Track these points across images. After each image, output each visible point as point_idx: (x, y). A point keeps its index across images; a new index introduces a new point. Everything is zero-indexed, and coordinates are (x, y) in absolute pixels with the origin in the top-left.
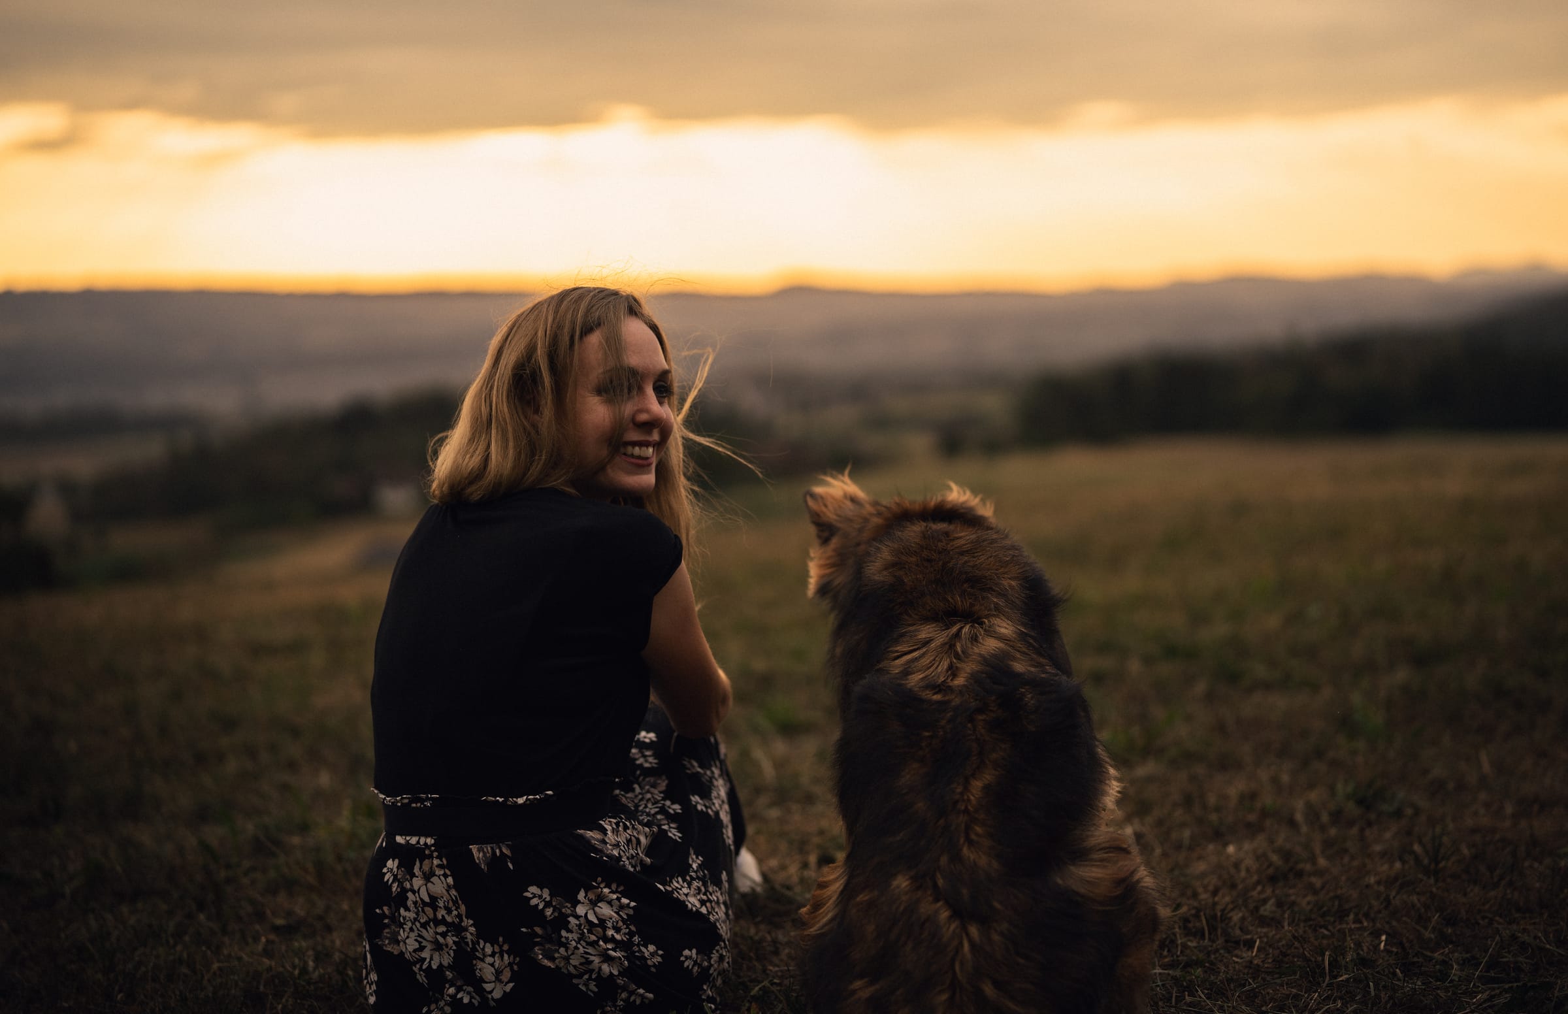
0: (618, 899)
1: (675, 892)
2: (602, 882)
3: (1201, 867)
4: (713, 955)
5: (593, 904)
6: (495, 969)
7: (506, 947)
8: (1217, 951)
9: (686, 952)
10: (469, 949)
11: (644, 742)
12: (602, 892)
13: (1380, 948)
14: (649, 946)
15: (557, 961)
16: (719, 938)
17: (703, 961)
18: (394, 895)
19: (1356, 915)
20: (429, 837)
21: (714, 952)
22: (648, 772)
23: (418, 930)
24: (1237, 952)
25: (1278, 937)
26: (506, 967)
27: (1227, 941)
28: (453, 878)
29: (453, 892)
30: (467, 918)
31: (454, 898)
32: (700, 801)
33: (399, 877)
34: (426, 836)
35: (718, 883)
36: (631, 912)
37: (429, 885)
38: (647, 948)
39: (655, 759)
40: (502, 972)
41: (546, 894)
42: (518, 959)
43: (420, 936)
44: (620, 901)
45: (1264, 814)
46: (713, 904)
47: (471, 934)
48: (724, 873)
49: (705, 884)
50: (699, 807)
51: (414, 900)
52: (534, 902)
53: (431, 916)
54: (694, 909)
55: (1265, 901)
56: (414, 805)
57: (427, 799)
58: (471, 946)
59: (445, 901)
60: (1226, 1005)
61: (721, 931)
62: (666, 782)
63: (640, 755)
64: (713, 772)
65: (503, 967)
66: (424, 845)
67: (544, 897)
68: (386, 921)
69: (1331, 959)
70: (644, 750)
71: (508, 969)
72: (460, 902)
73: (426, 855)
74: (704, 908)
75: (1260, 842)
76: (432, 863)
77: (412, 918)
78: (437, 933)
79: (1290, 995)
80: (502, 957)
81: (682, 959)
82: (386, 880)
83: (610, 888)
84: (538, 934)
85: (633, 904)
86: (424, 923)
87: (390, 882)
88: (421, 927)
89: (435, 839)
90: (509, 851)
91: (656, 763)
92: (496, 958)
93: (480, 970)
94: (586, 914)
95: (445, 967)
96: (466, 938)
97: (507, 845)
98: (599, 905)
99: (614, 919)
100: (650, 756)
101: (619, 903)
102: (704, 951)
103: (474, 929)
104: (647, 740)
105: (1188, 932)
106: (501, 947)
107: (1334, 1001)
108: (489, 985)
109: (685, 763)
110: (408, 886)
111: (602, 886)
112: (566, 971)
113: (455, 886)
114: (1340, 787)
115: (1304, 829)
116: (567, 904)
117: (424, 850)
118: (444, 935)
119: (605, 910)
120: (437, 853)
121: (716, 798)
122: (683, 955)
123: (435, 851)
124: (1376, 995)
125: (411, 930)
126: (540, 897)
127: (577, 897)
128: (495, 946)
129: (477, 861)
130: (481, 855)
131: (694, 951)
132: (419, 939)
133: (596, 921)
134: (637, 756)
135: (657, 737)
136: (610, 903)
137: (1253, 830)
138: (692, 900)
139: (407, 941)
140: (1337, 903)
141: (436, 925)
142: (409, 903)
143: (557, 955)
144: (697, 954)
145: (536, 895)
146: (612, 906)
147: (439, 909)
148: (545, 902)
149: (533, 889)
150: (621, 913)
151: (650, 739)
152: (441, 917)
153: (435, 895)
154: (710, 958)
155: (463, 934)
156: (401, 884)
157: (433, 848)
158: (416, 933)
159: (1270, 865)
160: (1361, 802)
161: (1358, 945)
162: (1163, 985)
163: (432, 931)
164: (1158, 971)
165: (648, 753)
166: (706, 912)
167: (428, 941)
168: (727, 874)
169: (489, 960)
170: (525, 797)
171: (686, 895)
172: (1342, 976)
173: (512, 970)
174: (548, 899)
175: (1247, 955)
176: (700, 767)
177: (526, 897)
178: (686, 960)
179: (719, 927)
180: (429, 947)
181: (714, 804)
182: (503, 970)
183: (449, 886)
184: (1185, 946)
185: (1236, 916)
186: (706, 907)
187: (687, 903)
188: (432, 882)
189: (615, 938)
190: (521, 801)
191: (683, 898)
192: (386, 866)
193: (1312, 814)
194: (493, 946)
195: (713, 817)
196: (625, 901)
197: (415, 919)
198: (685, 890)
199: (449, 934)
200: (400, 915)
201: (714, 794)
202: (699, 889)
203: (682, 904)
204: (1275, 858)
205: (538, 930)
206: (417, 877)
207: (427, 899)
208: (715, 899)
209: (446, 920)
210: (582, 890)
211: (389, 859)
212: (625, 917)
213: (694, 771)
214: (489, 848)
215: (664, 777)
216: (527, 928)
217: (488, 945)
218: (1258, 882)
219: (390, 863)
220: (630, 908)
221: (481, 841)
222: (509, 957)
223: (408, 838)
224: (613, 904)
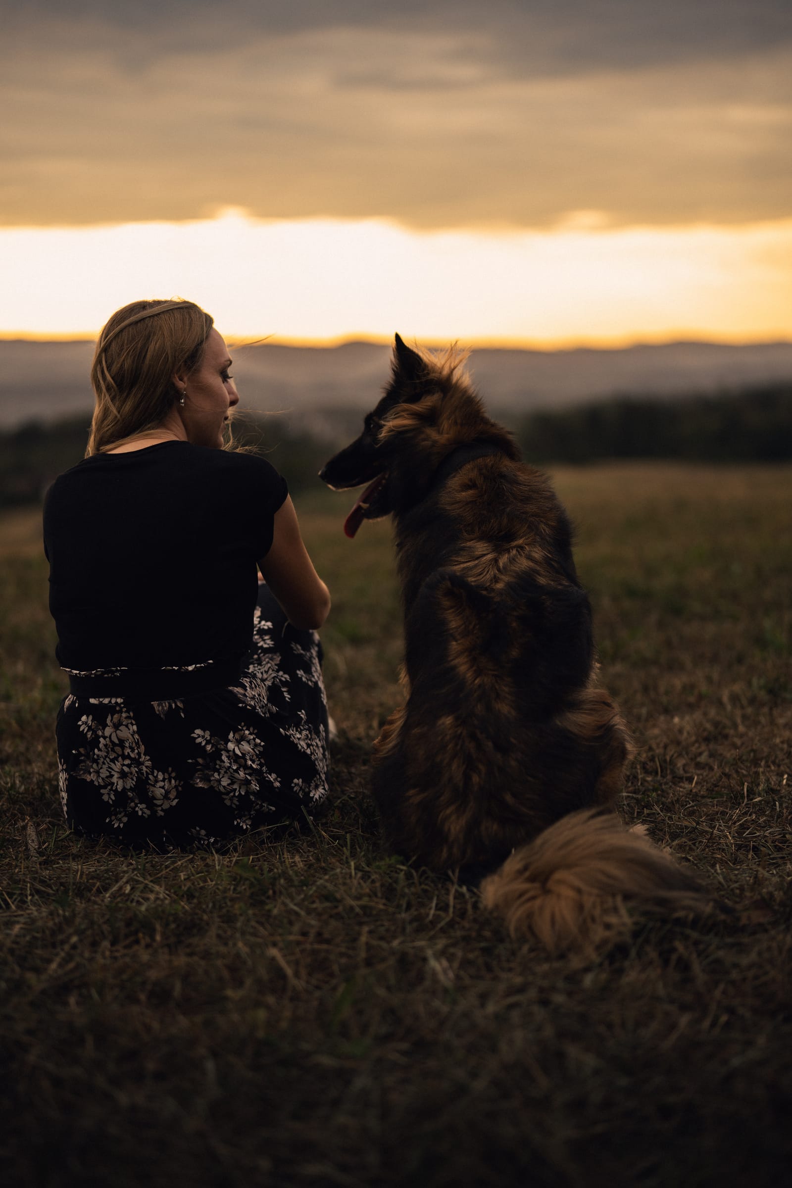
0: (254, 739)
1: (292, 737)
2: (244, 726)
3: (656, 731)
4: (312, 784)
5: (238, 742)
6: (165, 790)
7: (173, 775)
8: (666, 783)
9: (296, 781)
10: (144, 778)
11: (263, 629)
12: (244, 733)
13: (783, 783)
14: (272, 774)
15: (212, 783)
16: (317, 772)
17: (305, 788)
18: (89, 739)
19: (767, 762)
20: (119, 697)
21: (313, 782)
22: (266, 651)
23: (108, 763)
24: (682, 784)
25: (710, 776)
26: (173, 788)
27: (674, 777)
28: (137, 726)
29: (136, 736)
30: (145, 755)
31: (136, 740)
32: (304, 675)
33: (93, 727)
34: (117, 697)
35: (318, 733)
36: (261, 749)
37: (118, 732)
38: (271, 775)
39: (272, 641)
40: (170, 792)
41: (207, 735)
42: (182, 783)
43: (110, 768)
44: (255, 741)
45: (701, 697)
46: (314, 747)
47: (147, 767)
48: (322, 725)
49: (310, 733)
50: (304, 679)
51: (105, 743)
52: (199, 740)
53: (120, 753)
54: (302, 750)
55: (700, 754)
56: (106, 676)
57: (117, 671)
58: (145, 776)
59: (130, 742)
60: (673, 816)
61: (318, 767)
62: (280, 658)
63: (261, 640)
64: (312, 653)
65: (170, 789)
66: (115, 703)
67: (206, 737)
68: (82, 758)
69: (749, 789)
70: (264, 636)
71: (174, 790)
72: (141, 743)
73: (116, 710)
74: (309, 750)
75: (698, 715)
76: (121, 716)
77: (103, 756)
78: (123, 765)
79: (719, 811)
80: (170, 782)
81: (293, 785)
82: (81, 730)
83: (249, 731)
84: (200, 763)
85: (263, 744)
86: (113, 758)
87: (85, 732)
88: (110, 762)
89: (123, 699)
90: (182, 705)
91: (272, 644)
92: (166, 783)
93: (152, 791)
94: (234, 749)
95: (128, 790)
96: (142, 770)
97: (180, 700)
98: (242, 743)
99: (250, 754)
100: (268, 639)
101: (254, 742)
102: (307, 781)
103: (150, 763)
104: (266, 627)
105: (646, 771)
106: (169, 775)
107: (750, 815)
108: (159, 801)
109: (292, 646)
110: (100, 733)
111: (244, 728)
112: (217, 790)
113: (138, 732)
114: (755, 681)
115: (729, 707)
116: (222, 742)
117: (115, 707)
118: (129, 766)
119: (246, 747)
120: (125, 709)
121: (315, 672)
122: (293, 783)
123: (124, 707)
124: (780, 811)
125: (104, 763)
126: (203, 737)
127: (228, 737)
128: (166, 774)
129: (157, 713)
130: (160, 708)
131: (301, 780)
132: (110, 770)
133: (240, 755)
134: (258, 641)
135: (273, 625)
136: (248, 742)
137: (691, 707)
138: (302, 743)
139: (101, 771)
140: (752, 755)
141: (123, 759)
142: (101, 746)
143: (212, 778)
144: (302, 783)
145: (200, 735)
146: (250, 744)
147: (125, 748)
148: (207, 740)
149: (198, 732)
150: (255, 749)
151: (268, 626)
152: (127, 754)
153: (122, 739)
154: (310, 786)
155: (140, 767)
156: (94, 732)
157: (122, 705)
158: (107, 766)
159: (705, 730)
160: (771, 691)
161: (768, 780)
162: (628, 804)
163: (119, 764)
164: (625, 794)
165: (266, 637)
166: (310, 753)
167: (115, 771)
168: (324, 726)
169: (161, 784)
170: (194, 666)
171: (299, 739)
172: (756, 798)
173: (177, 790)
174: (208, 738)
175: (687, 786)
176: (303, 649)
177: (193, 737)
178: (295, 786)
179: (317, 764)
180: (116, 775)
181: (313, 676)
182: (171, 790)
183: (134, 732)
184: (644, 780)
185: (680, 763)
186: (310, 749)
187: (299, 745)
188: (120, 730)
189: (253, 767)
190: (190, 668)
191: (296, 741)
192: (81, 720)
193: (735, 699)
194: (164, 774)
195: (313, 686)
196: (258, 741)
197: (106, 757)
198: (298, 736)
199: (133, 766)
200: (94, 754)
201: (313, 669)
202: (307, 735)
203: (295, 746)
204: (708, 726)
205: (200, 761)
206: (109, 726)
207: (116, 741)
208: (315, 744)
209: (130, 756)
210: (232, 732)
211: (84, 715)
212: (258, 753)
213: (298, 652)
214: (167, 704)
215: (278, 654)
216: (192, 760)
217: (160, 773)
218: (696, 741)
219: (84, 718)
220: (261, 746)
221: (161, 698)
222: (175, 782)
223: (101, 700)
224: (250, 743)
